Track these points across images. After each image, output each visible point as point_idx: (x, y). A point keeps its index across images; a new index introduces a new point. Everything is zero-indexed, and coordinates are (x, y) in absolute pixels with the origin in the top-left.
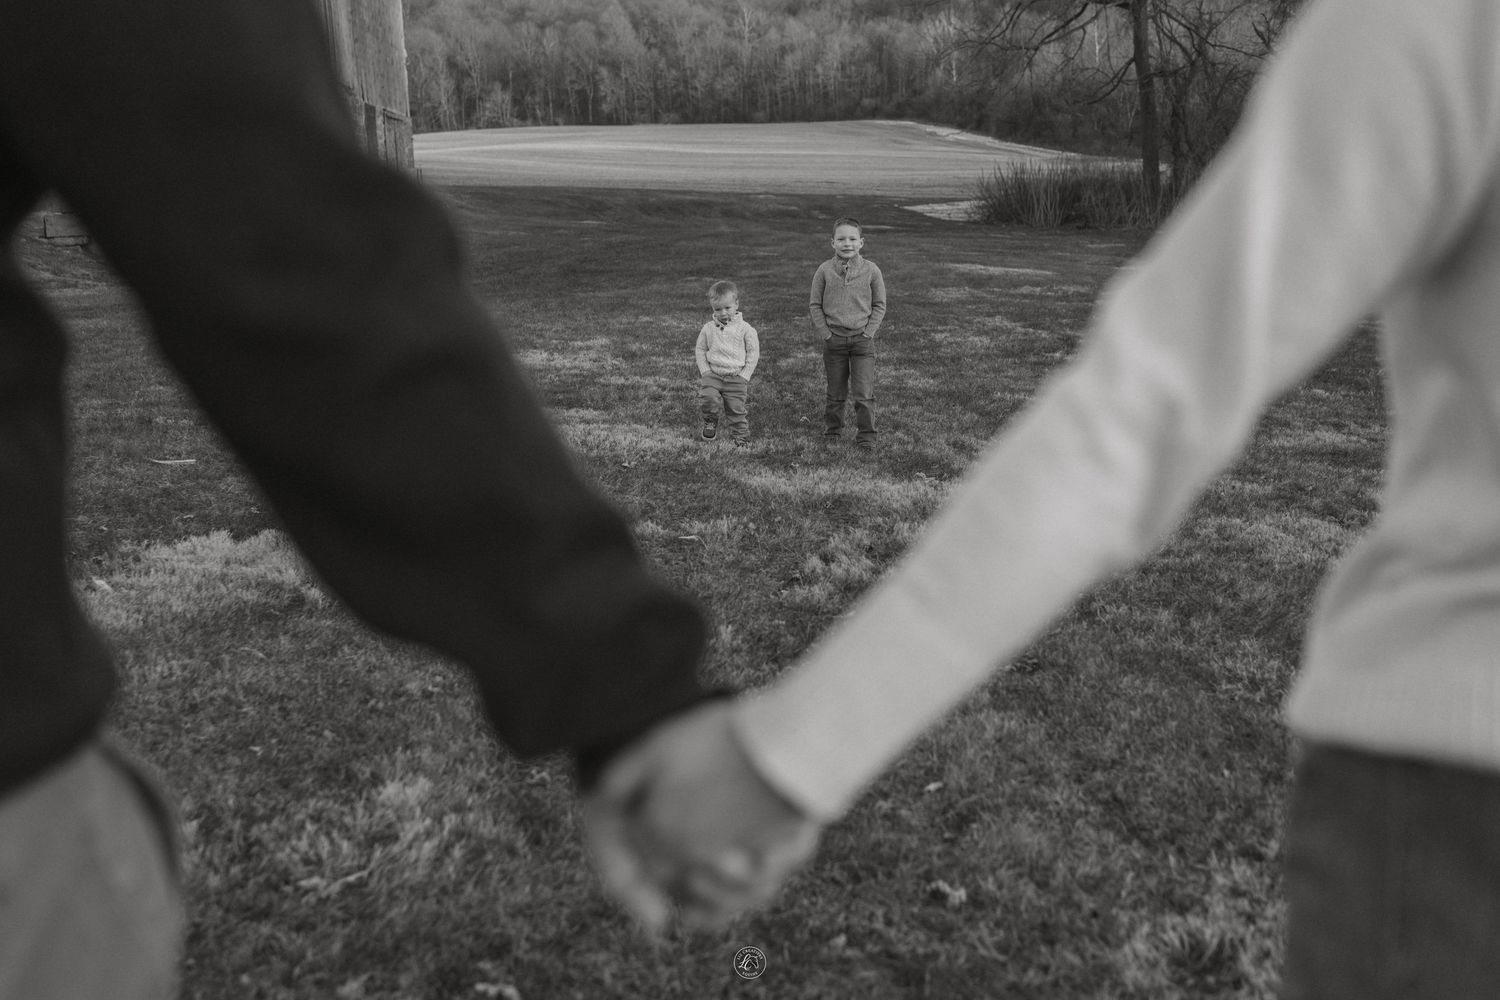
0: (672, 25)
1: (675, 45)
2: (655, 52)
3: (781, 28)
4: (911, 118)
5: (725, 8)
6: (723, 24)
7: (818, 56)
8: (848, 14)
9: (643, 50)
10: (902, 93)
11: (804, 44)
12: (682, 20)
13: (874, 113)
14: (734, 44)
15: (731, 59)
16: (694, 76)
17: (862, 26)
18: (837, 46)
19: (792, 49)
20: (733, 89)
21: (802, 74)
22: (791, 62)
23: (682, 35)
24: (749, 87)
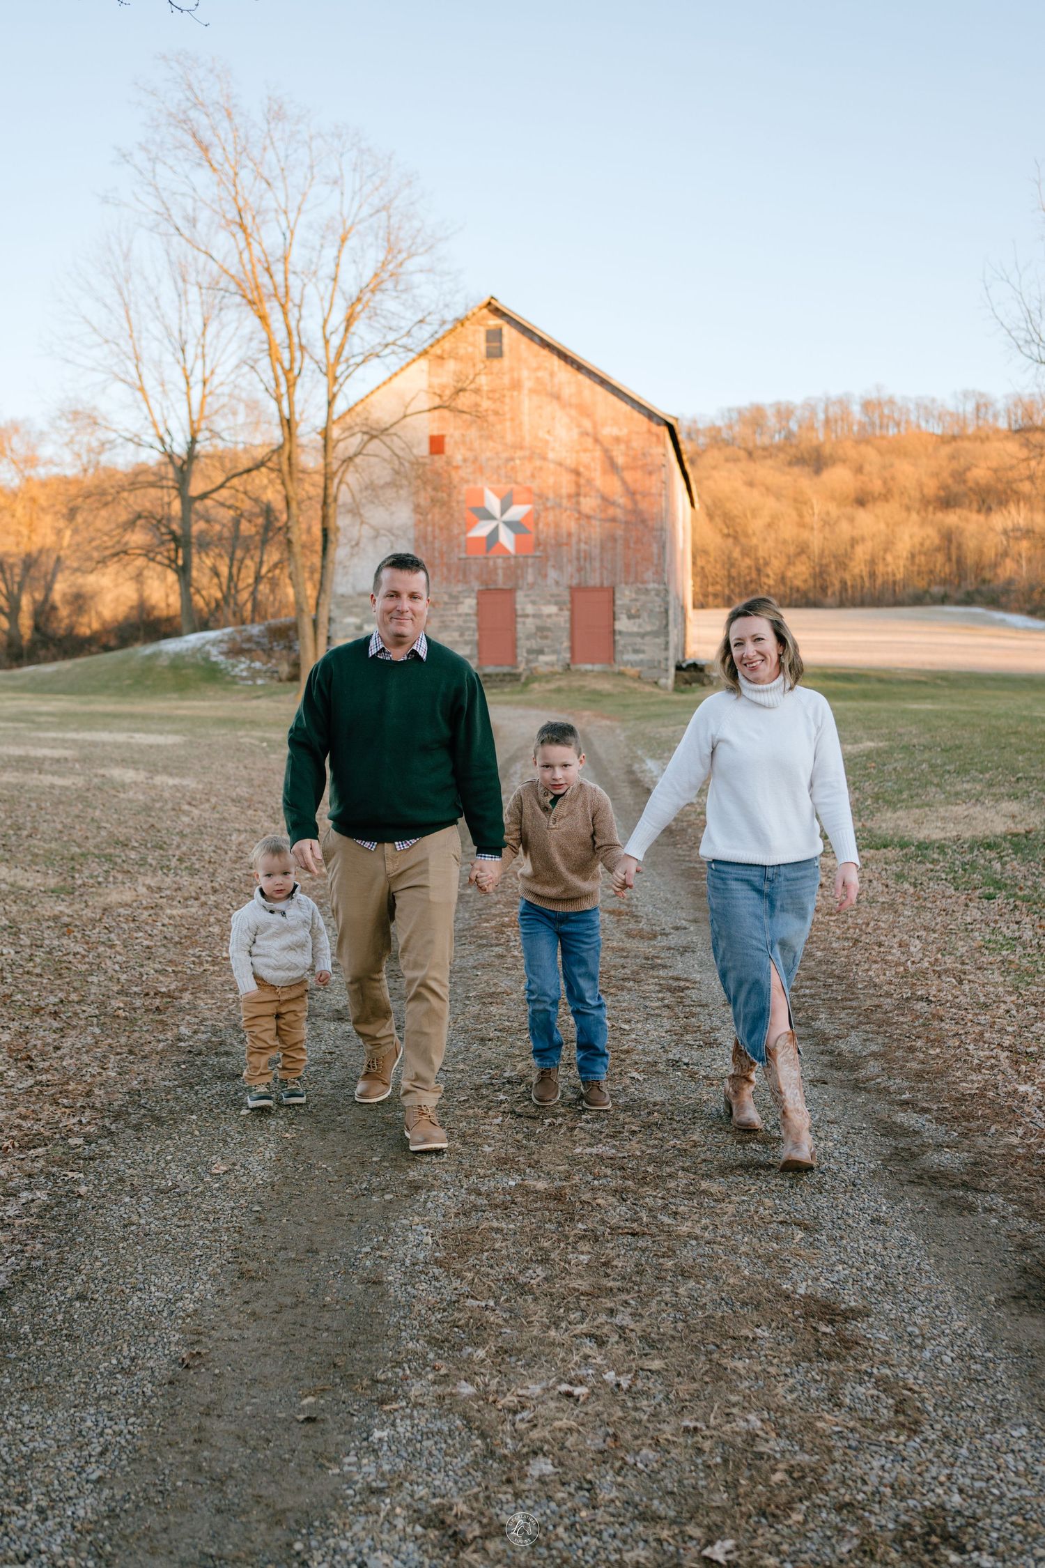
0: (745, 516)
1: (746, 535)
2: (730, 541)
3: (851, 520)
4: (980, 604)
5: (795, 500)
6: (794, 514)
7: (888, 546)
8: (917, 505)
9: (719, 540)
10: (970, 584)
11: (874, 535)
12: (755, 512)
13: (943, 600)
14: (805, 534)
15: (803, 550)
16: (767, 564)
17: (930, 516)
18: (906, 537)
19: (863, 539)
20: (804, 577)
21: (872, 562)
22: (861, 552)
23: (756, 525)
24: (820, 574)
